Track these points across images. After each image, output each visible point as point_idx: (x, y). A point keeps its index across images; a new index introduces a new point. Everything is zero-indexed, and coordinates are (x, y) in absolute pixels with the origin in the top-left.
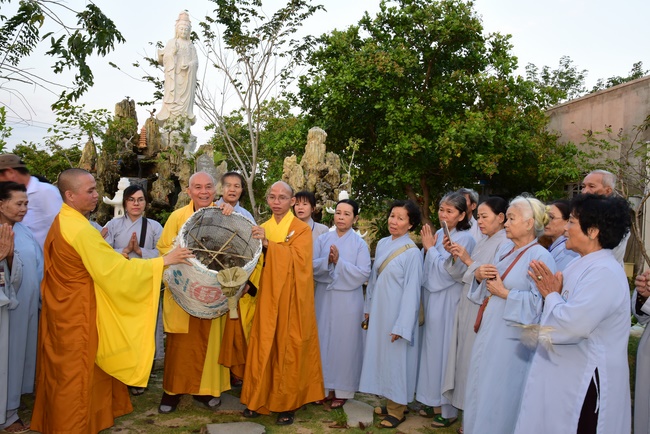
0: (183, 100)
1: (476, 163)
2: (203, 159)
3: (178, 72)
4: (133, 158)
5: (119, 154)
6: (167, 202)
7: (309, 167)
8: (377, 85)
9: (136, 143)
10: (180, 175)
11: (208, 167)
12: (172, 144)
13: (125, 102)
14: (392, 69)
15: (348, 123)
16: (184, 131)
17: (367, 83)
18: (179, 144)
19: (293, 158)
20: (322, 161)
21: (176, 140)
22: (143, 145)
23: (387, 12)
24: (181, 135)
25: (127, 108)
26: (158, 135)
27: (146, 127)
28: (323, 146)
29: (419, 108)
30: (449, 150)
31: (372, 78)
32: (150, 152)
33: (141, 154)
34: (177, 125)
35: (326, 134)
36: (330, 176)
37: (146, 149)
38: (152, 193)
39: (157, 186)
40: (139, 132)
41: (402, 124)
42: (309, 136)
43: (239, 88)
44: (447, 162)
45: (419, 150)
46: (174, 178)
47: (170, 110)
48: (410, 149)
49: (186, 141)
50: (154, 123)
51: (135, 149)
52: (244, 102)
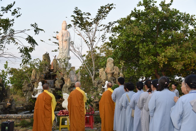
0: (66, 51)
1: (173, 66)
2: (71, 72)
3: (63, 42)
4: (49, 73)
5: (44, 72)
6: (60, 88)
7: (108, 72)
8: (134, 39)
9: (50, 68)
10: (64, 78)
11: (73, 74)
12: (62, 67)
13: (46, 54)
14: (139, 33)
15: (130, 52)
16: (66, 62)
17: (131, 39)
18: (64, 67)
19: (102, 69)
20: (112, 70)
21: (63, 66)
22: (52, 68)
23: (137, 11)
24: (65, 64)
25: (47, 56)
26: (57, 64)
27: (53, 62)
28: (112, 64)
29: (151, 46)
30: (162, 62)
31: (133, 37)
32: (55, 71)
33: (52, 71)
34: (63, 61)
35: (113, 60)
36: (115, 75)
37: (53, 69)
38: (55, 85)
39: (57, 82)
40: (51, 64)
41: (145, 52)
42: (107, 61)
43: (87, 43)
44: (162, 66)
45: (153, 62)
46: (62, 79)
47: (61, 55)
48: (149, 62)
49: (66, 66)
50: (55, 60)
51: (50, 70)
52: (89, 48)
